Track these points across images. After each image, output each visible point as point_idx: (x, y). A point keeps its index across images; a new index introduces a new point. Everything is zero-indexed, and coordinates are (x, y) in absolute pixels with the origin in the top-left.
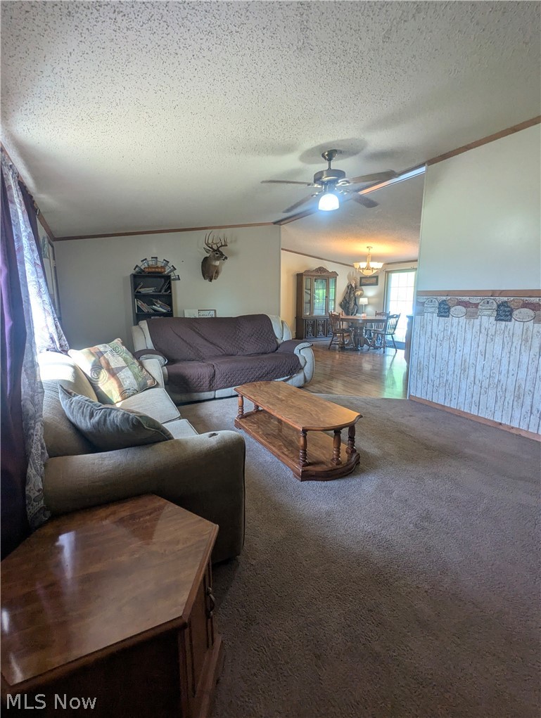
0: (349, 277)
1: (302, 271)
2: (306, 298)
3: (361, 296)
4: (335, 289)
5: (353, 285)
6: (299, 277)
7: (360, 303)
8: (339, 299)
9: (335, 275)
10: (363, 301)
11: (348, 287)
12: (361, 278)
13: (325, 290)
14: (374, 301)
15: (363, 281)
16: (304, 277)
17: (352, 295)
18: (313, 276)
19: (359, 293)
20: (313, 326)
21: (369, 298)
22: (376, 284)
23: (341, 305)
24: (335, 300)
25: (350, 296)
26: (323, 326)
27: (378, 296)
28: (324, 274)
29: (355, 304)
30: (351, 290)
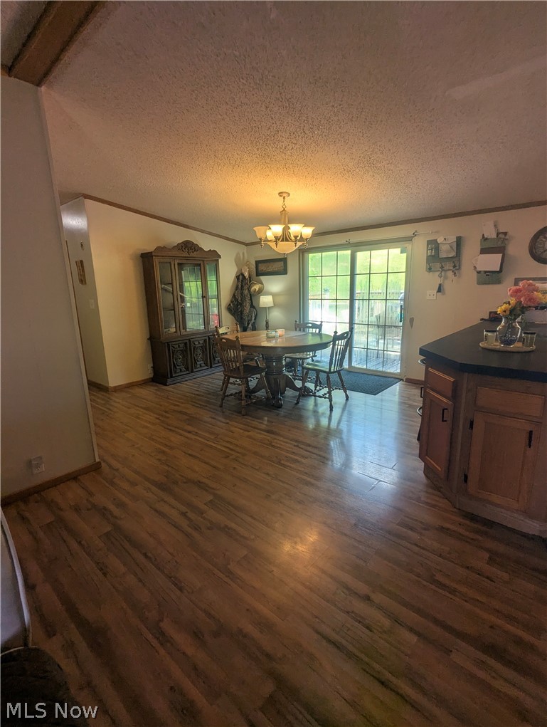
0: (238, 262)
1: (150, 248)
2: (164, 299)
3: (260, 292)
4: (218, 280)
5: (246, 275)
6: (146, 260)
7: (262, 305)
8: (226, 298)
9: (214, 257)
10: (266, 300)
11: (238, 277)
12: (257, 263)
13: (199, 283)
14: (281, 299)
15: (262, 267)
16: (156, 261)
17: (246, 292)
18: (174, 257)
19: (256, 287)
20: (184, 352)
21: (274, 295)
22: (285, 272)
23: (229, 309)
24: (218, 297)
25: (242, 294)
26: (203, 349)
27: (288, 292)
28: (194, 254)
29: (252, 306)
30: (243, 283)
